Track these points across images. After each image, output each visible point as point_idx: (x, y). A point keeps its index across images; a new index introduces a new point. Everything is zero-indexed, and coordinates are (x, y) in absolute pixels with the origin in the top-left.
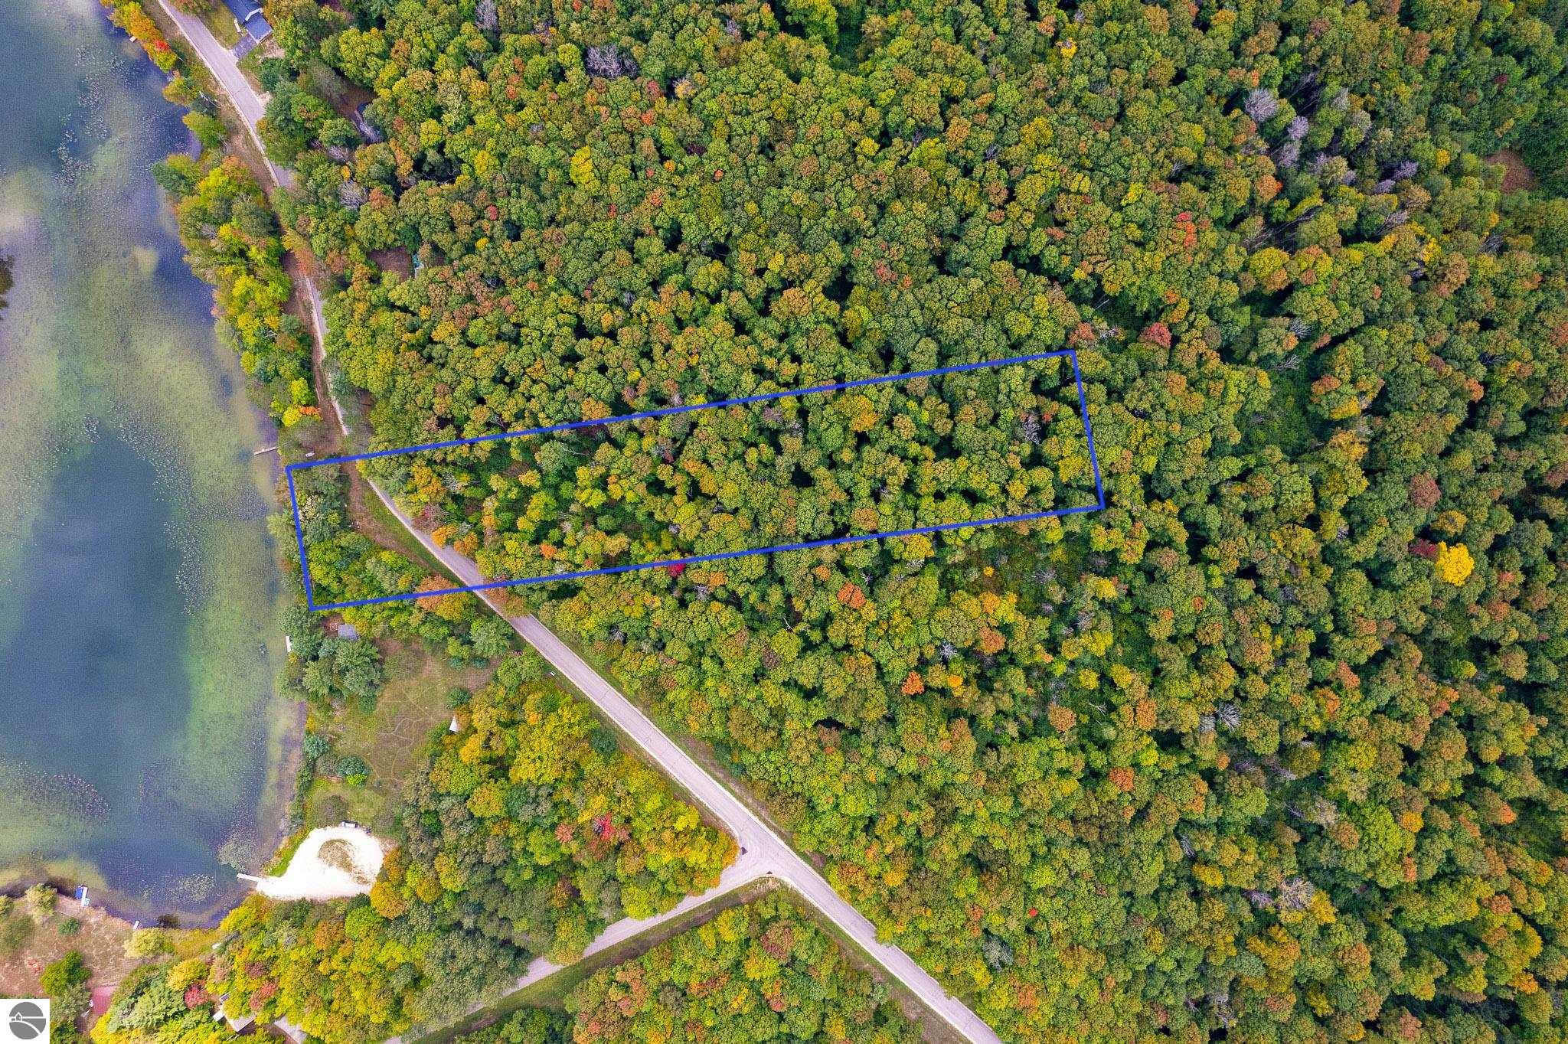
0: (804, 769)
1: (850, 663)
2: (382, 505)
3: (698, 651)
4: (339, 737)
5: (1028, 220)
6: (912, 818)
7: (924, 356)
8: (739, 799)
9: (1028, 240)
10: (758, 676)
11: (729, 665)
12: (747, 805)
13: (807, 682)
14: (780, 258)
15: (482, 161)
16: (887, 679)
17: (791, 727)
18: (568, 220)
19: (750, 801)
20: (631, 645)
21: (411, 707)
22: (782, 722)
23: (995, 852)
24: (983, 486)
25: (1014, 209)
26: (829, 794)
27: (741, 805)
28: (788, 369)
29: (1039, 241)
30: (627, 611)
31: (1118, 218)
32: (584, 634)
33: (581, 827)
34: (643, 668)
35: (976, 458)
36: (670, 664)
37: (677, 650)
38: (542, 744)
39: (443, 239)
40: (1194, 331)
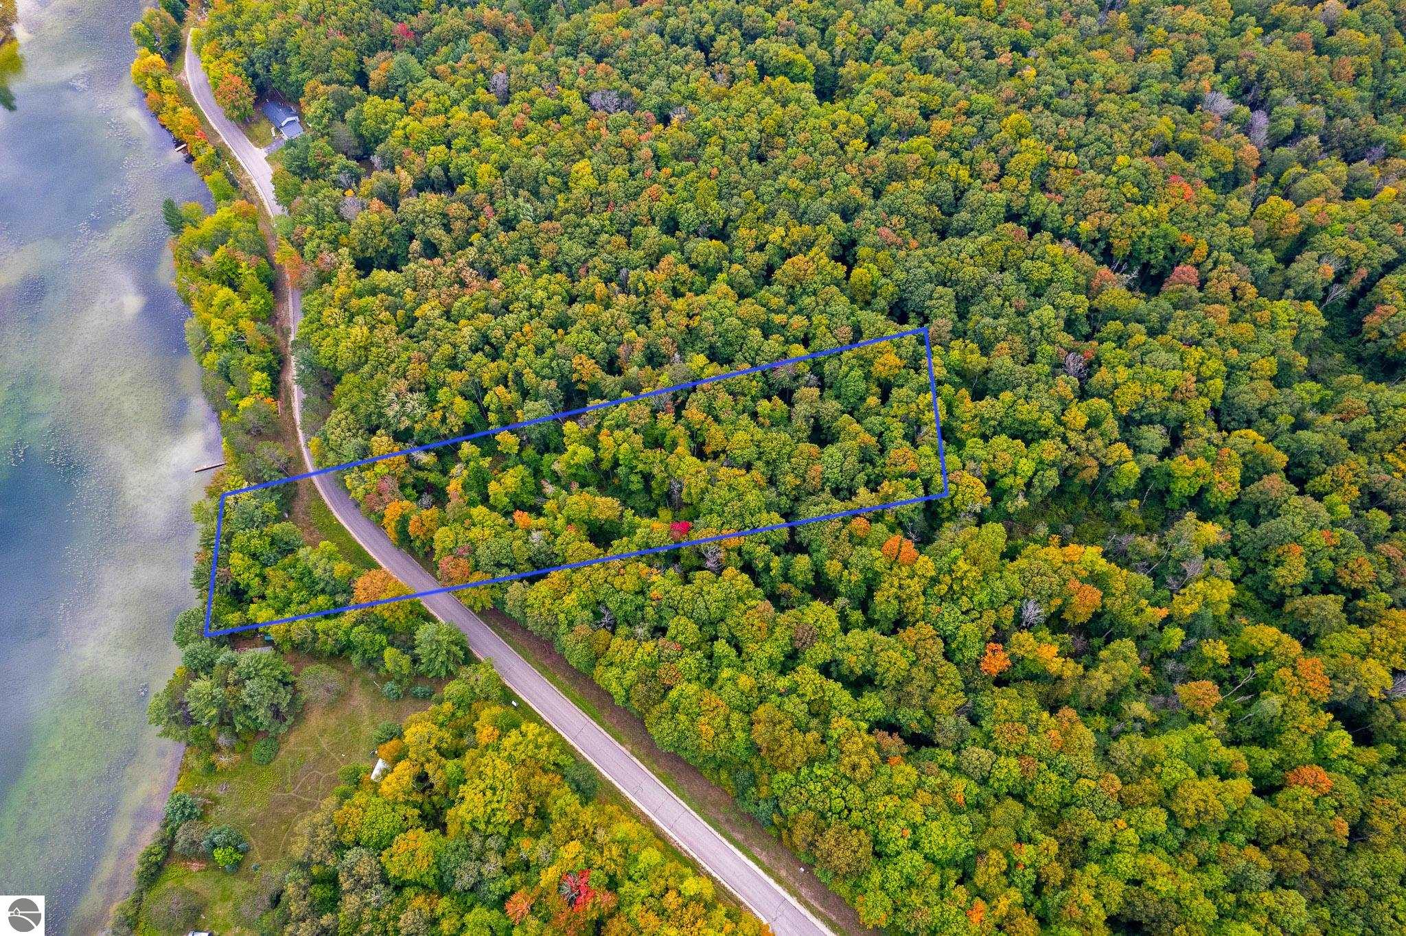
0: (863, 786)
1: (908, 634)
2: (330, 512)
3: (710, 629)
4: (216, 801)
5: (1025, 187)
6: (1026, 853)
7: (942, 302)
8: (768, 871)
9: (1028, 205)
10: (791, 660)
11: (750, 647)
12: (779, 881)
13: (854, 662)
14: (781, 231)
15: (484, 172)
16: (959, 657)
17: (839, 726)
18: (566, 212)
19: (783, 873)
20: (623, 630)
21: (322, 756)
22: (826, 722)
23: (1162, 900)
24: (1036, 415)
25: (1009, 181)
26: (902, 823)
27: (771, 881)
28: (799, 322)
29: (1040, 203)
30: (617, 582)
31: (1112, 180)
32: (562, 616)
33: (544, 894)
34: (638, 655)
35: (1021, 390)
36: (672, 650)
37: (683, 628)
38: (496, 766)
39: (438, 233)
40: (1220, 267)
